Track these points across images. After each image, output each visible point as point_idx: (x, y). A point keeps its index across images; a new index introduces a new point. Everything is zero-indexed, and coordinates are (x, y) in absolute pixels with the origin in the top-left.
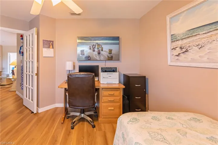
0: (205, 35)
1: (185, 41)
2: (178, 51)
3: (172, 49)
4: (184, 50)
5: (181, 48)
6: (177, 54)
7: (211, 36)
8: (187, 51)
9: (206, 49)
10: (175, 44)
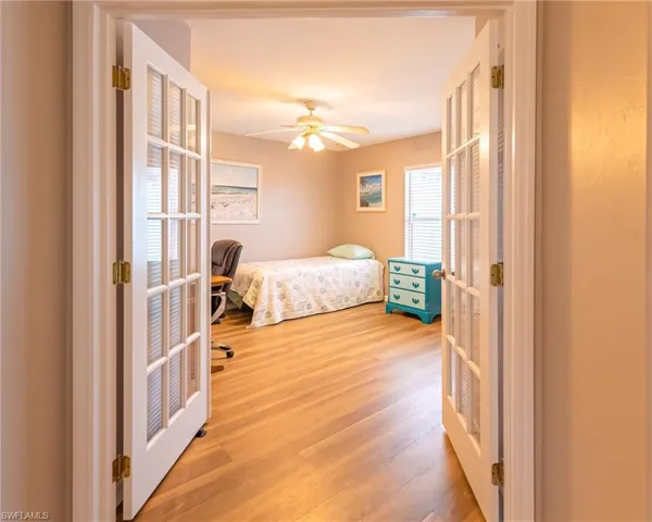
0: (229, 195)
7: (233, 198)
9: (230, 208)
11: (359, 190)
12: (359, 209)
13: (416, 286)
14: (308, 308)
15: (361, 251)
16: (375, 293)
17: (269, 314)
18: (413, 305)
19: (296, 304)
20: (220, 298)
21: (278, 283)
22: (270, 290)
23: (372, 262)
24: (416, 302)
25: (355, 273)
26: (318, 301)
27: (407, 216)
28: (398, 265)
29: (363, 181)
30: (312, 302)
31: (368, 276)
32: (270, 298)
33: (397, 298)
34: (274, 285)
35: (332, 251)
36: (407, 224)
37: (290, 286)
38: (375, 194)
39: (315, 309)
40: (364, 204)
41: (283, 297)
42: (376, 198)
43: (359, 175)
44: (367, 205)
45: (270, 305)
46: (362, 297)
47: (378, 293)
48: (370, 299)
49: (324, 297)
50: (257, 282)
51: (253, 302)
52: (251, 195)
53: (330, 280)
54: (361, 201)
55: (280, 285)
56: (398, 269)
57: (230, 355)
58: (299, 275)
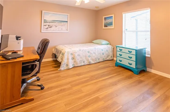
0: (58, 23)
1: (51, 24)
2: (47, 26)
3: (44, 26)
4: (50, 27)
5: (49, 26)
6: (47, 28)
7: (59, 24)
8: (51, 27)
9: (58, 27)
10: (46, 24)
11: (104, 22)
12: (104, 28)
13: (131, 58)
14: (83, 63)
15: (104, 42)
16: (110, 57)
17: (67, 65)
18: (129, 65)
19: (78, 61)
20: (36, 65)
21: (71, 53)
22: (68, 56)
23: (109, 46)
24: (131, 64)
25: (102, 50)
26: (88, 60)
27: (124, 30)
28: (121, 49)
29: (105, 18)
30: (85, 60)
31: (107, 51)
32: (68, 59)
33: (121, 61)
34: (70, 55)
35: (94, 41)
36: (123, 33)
37: (76, 55)
38: (110, 23)
39: (86, 63)
40: (106, 26)
41: (73, 58)
42: (111, 24)
43: (104, 17)
44: (107, 26)
45: (68, 62)
46: (105, 58)
47: (111, 57)
48: (108, 59)
49: (90, 58)
50: (63, 53)
51: (61, 60)
52: (65, 23)
53: (92, 52)
54: (104, 25)
55: (72, 54)
56: (121, 50)
57: (42, 89)
58: (80, 51)
